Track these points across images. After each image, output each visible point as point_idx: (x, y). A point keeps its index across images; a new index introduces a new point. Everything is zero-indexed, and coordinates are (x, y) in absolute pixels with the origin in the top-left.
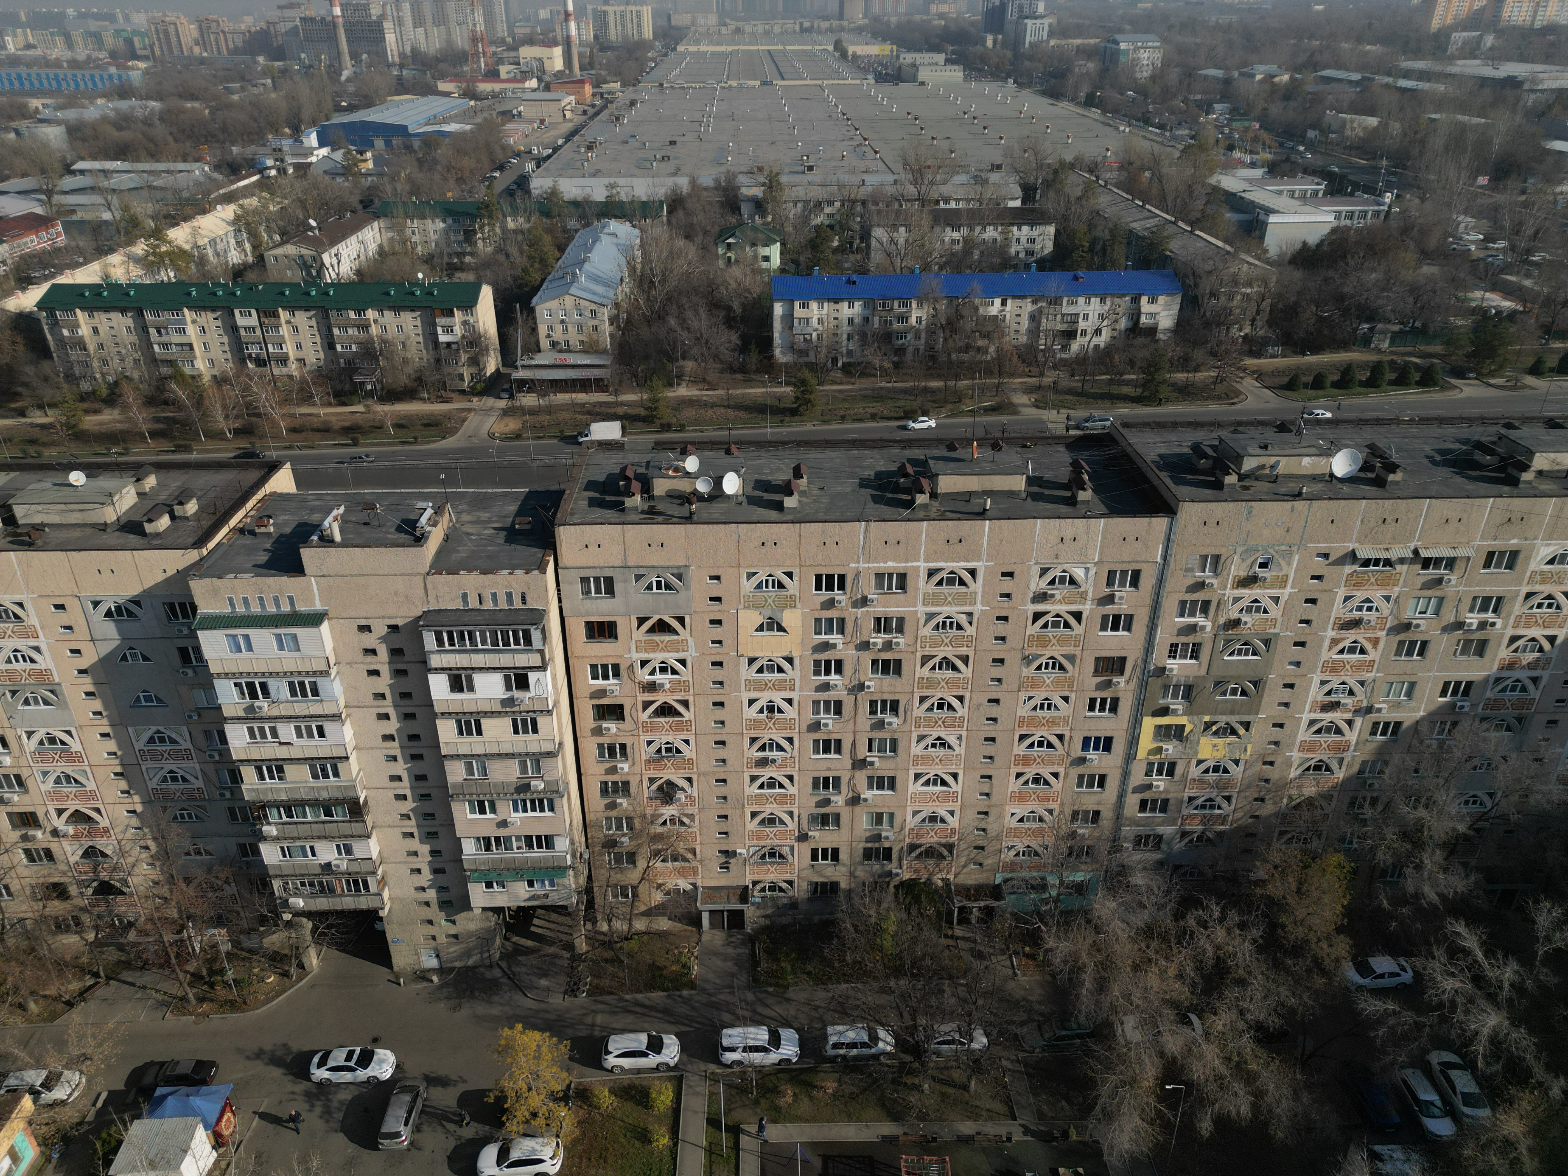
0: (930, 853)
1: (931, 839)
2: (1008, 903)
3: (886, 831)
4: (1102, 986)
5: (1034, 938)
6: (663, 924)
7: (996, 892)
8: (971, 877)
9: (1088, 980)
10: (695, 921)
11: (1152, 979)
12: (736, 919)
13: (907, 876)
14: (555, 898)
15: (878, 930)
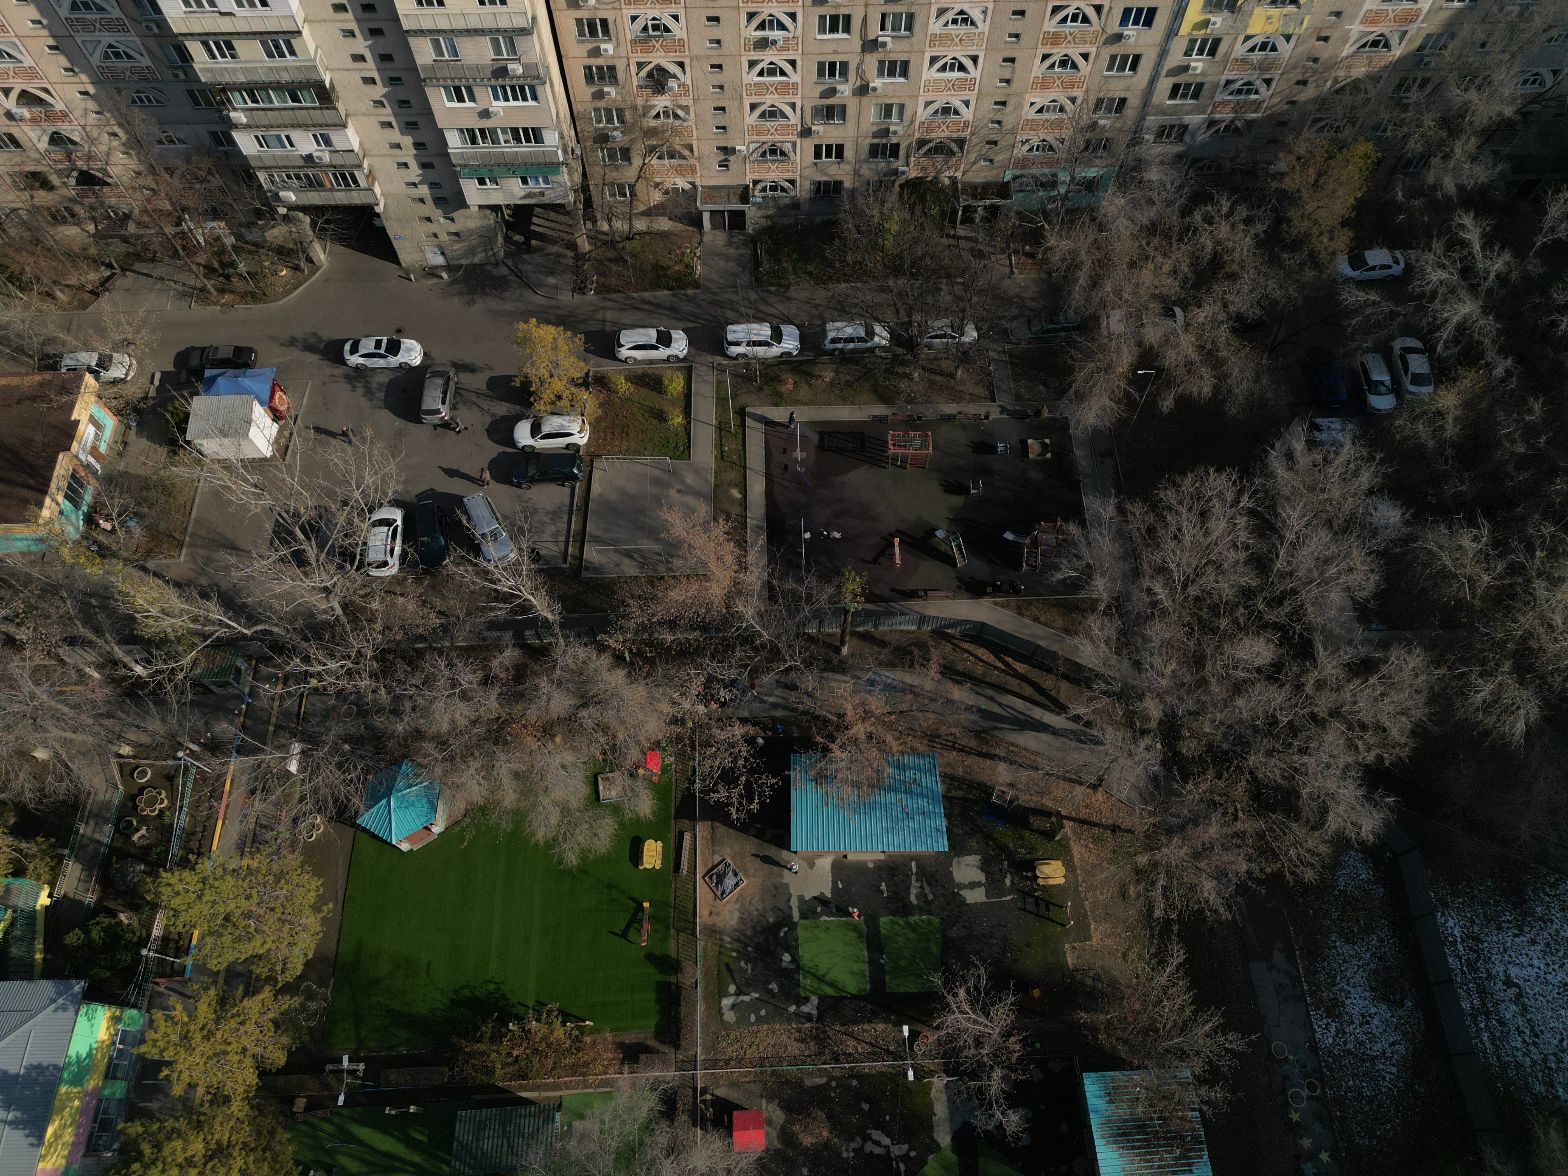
0: (941, 149)
1: (942, 133)
2: (1015, 201)
3: (895, 126)
4: (1095, 283)
5: (1036, 237)
6: (664, 224)
7: (1003, 190)
8: (980, 174)
9: (1083, 278)
10: (697, 222)
11: (1146, 276)
12: (737, 220)
13: (913, 174)
14: (551, 197)
15: (880, 231)
